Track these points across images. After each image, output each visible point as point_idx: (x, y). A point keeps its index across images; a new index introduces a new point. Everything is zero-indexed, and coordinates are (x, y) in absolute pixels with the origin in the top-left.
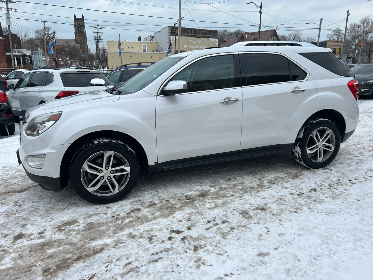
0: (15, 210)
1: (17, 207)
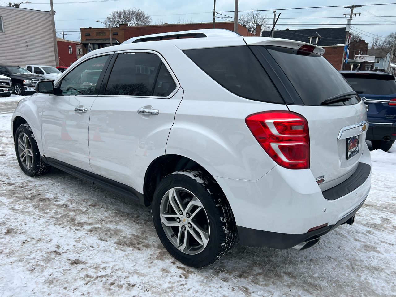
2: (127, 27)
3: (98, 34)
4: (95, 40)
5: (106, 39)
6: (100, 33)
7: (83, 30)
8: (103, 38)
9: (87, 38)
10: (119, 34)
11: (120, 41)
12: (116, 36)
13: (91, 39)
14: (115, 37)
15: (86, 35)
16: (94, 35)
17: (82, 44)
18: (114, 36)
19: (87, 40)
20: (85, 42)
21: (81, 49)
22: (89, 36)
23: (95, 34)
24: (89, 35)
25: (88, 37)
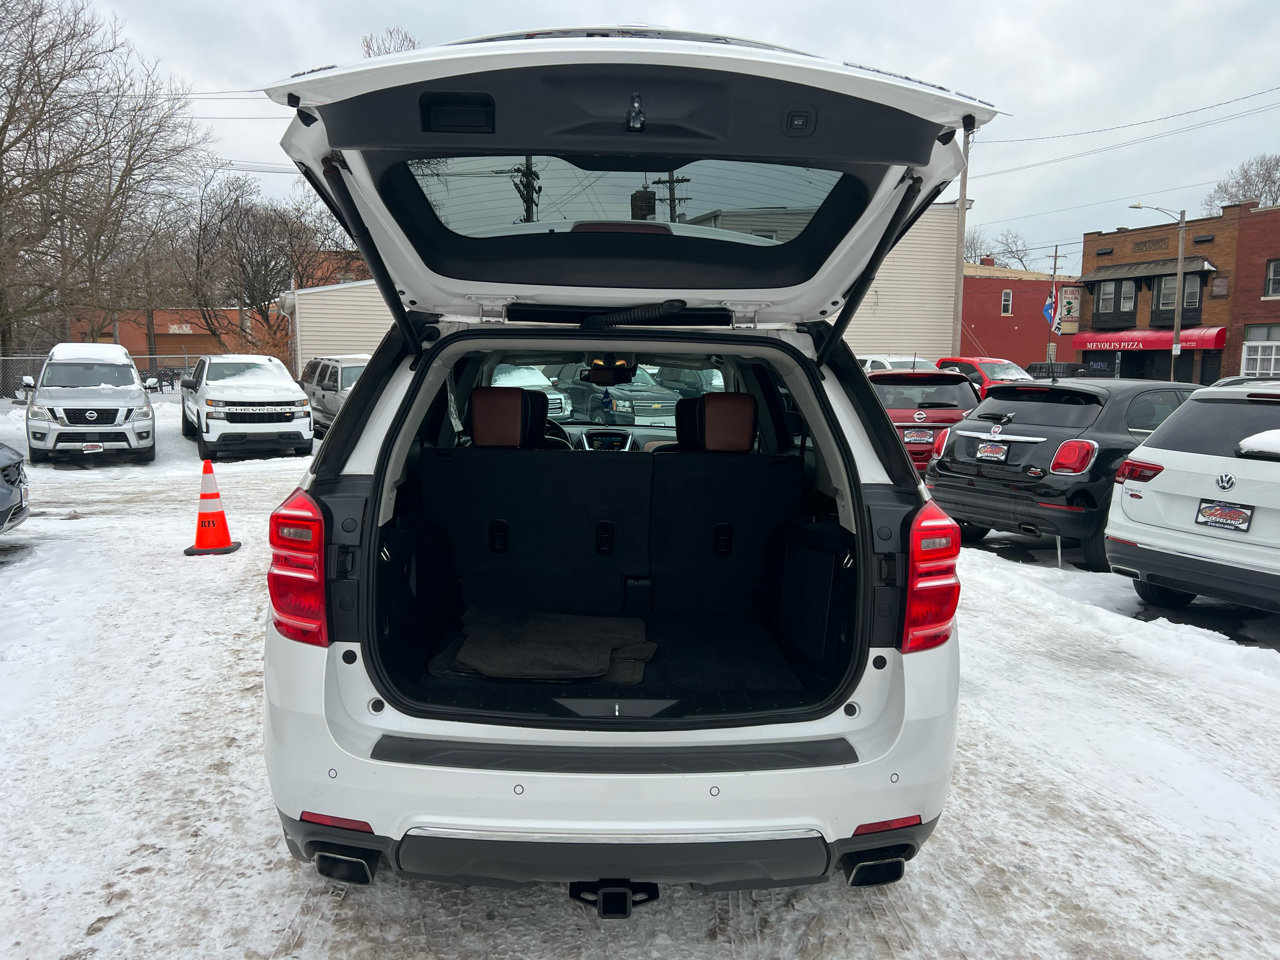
2: (1253, 210)
3: (1139, 245)
4: (1127, 268)
5: (1165, 262)
6: (1150, 242)
7: (1091, 239)
8: (1156, 259)
9: (1101, 264)
10: (1218, 240)
11: (1216, 264)
12: (1205, 246)
13: (1113, 266)
14: (1204, 249)
15: (1099, 254)
16: (1126, 252)
17: (1082, 284)
18: (1199, 246)
19: (1099, 269)
20: (1092, 277)
21: (1076, 298)
22: (1107, 257)
23: (1128, 248)
24: (1110, 253)
25: (1106, 261)
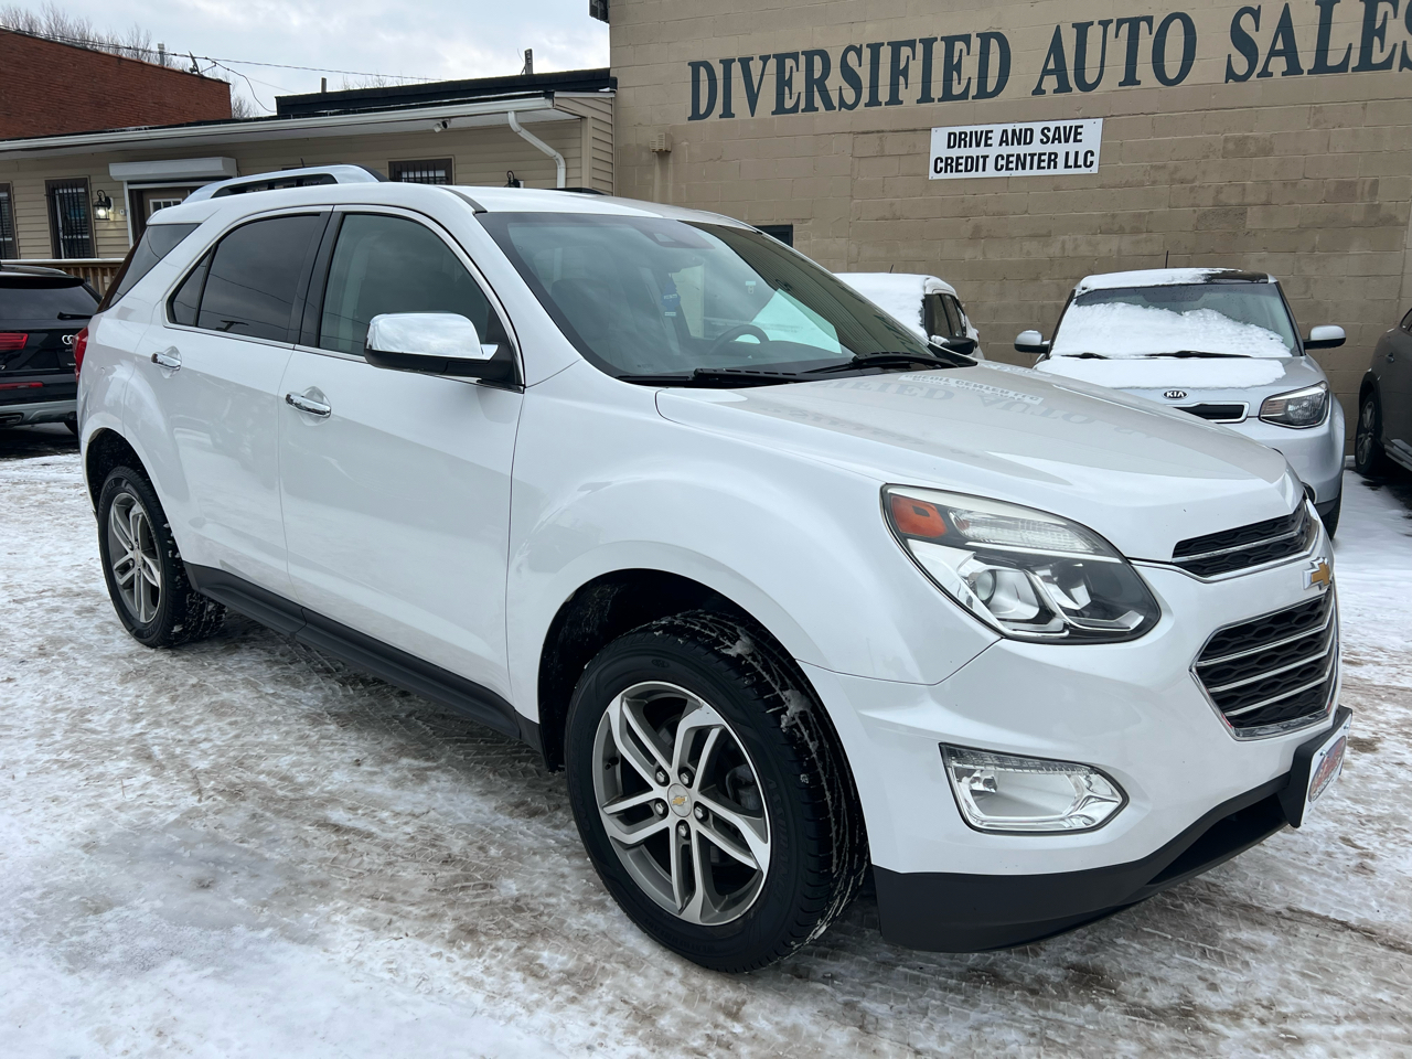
0: (1368, 832)
1: (1359, 843)
